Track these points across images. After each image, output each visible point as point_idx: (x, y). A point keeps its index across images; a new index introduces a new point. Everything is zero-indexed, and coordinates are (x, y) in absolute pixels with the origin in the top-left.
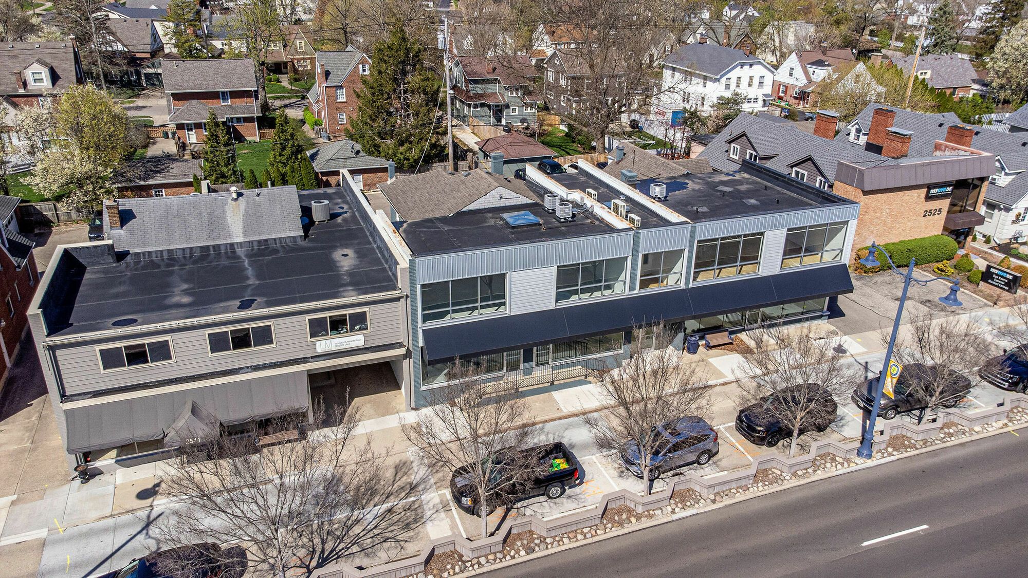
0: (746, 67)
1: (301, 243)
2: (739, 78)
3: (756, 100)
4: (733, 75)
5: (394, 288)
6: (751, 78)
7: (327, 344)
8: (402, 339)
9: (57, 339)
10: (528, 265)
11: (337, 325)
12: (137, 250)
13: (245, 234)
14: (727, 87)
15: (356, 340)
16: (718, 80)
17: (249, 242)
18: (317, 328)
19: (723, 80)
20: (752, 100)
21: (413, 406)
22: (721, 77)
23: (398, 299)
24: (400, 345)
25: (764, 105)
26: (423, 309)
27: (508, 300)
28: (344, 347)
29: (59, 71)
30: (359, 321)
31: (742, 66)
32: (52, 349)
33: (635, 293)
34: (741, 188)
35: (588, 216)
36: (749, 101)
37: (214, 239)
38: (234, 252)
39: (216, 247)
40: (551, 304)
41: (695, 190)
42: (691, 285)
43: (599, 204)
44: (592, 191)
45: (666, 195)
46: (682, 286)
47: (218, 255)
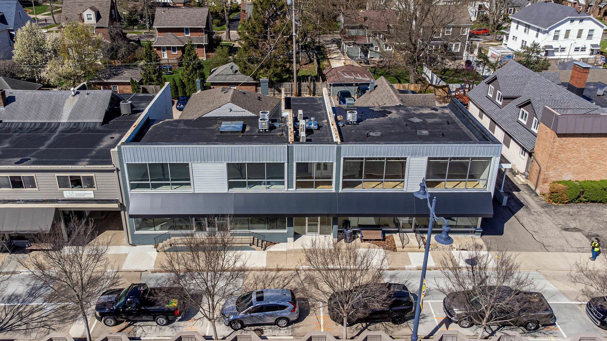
0: (576, 22)
1: (98, 127)
2: (568, 32)
3: (583, 49)
4: (562, 29)
5: (110, 163)
6: (580, 31)
7: (70, 193)
8: (119, 198)
10: (204, 159)
11: (76, 183)
12: (6, 121)
14: (556, 38)
15: (89, 194)
16: (548, 32)
17: (69, 123)
18: (63, 183)
19: (552, 32)
20: (580, 49)
21: (131, 243)
22: (550, 30)
23: (112, 171)
24: (116, 201)
25: (592, 54)
26: (130, 181)
27: (191, 182)
28: (81, 197)
29: (101, 13)
30: (90, 182)
31: (572, 21)
33: (293, 190)
34: (430, 121)
35: (285, 129)
36: (577, 49)
37: (50, 118)
38: (56, 128)
39: (50, 124)
40: (224, 189)
41: (390, 118)
42: (340, 191)
43: (290, 122)
44: (300, 112)
45: (359, 121)
46: (333, 190)
47: (47, 129)
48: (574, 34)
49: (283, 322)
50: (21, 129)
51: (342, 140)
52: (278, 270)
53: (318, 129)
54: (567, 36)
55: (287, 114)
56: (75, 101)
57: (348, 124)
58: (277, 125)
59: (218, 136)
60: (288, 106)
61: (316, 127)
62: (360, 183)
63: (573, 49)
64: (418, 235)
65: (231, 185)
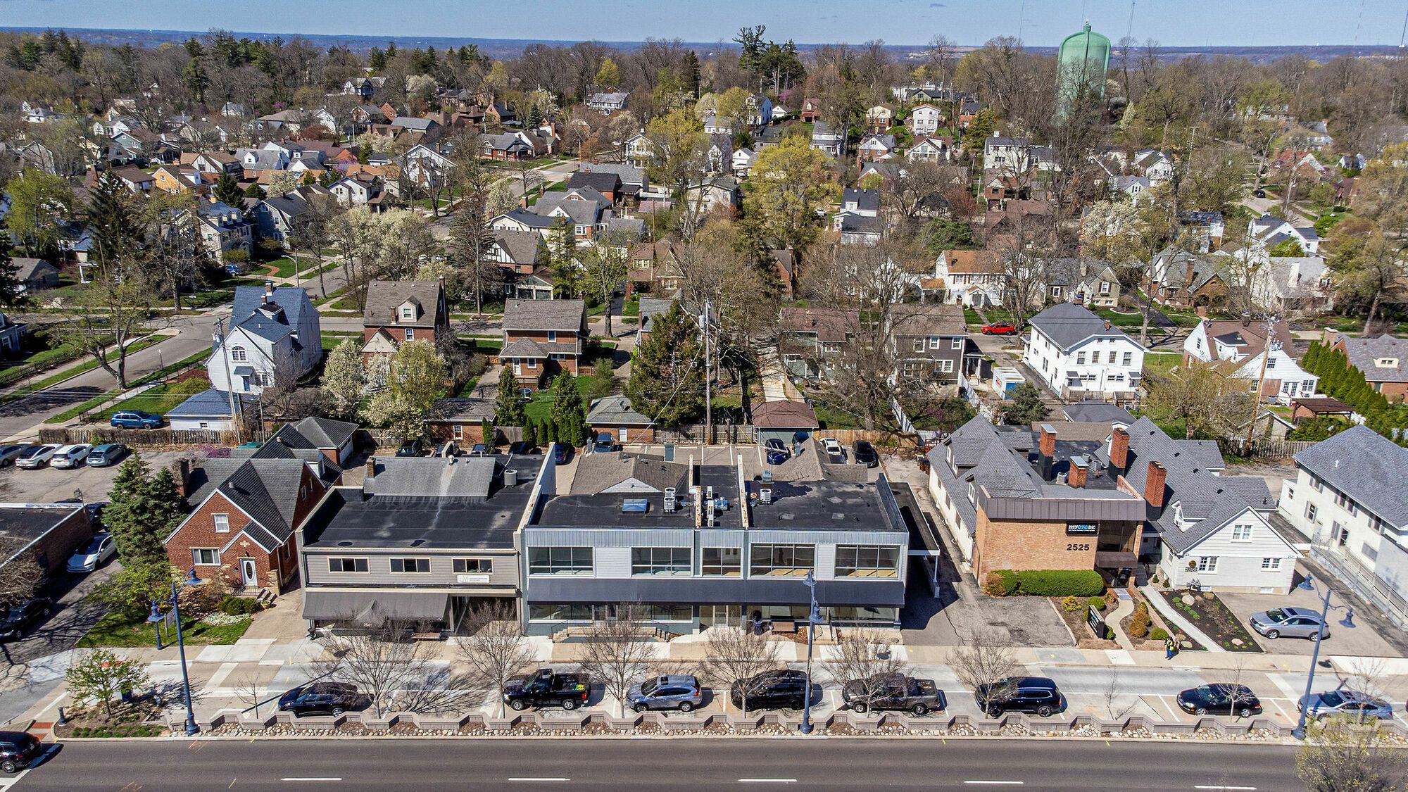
0: (1106, 342)
1: (483, 502)
2: (1096, 354)
3: (1120, 378)
4: (1089, 350)
5: (511, 546)
6: (1113, 355)
7: (465, 578)
8: (516, 583)
9: (308, 549)
10: (609, 543)
11: (472, 566)
12: (379, 494)
13: (449, 492)
14: (1081, 361)
15: (484, 578)
16: (1070, 353)
17: (450, 497)
18: (458, 566)
19: (1075, 354)
20: (1115, 379)
21: (524, 632)
22: (1073, 350)
23: (513, 555)
24: (513, 587)
25: (1133, 384)
26: (530, 564)
27: (594, 567)
28: (476, 582)
29: (425, 309)
30: (487, 566)
31: (1100, 340)
32: (305, 554)
33: (700, 576)
34: (850, 501)
35: (692, 510)
36: (1111, 378)
37: (428, 492)
38: (436, 503)
39: (427, 498)
40: (627, 574)
41: (808, 497)
42: (749, 578)
43: (698, 503)
44: (710, 489)
45: (774, 500)
46: (740, 576)
47: (425, 504)
48: (1104, 358)
49: (686, 707)
50: (396, 503)
51: (751, 525)
52: (683, 662)
53: (728, 509)
54: (1095, 360)
55: (695, 491)
56: (454, 471)
57: (761, 503)
58: (683, 504)
59: (620, 516)
60: (696, 482)
61: (726, 508)
62: (769, 570)
63: (1106, 377)
64: (834, 628)
65: (635, 571)
